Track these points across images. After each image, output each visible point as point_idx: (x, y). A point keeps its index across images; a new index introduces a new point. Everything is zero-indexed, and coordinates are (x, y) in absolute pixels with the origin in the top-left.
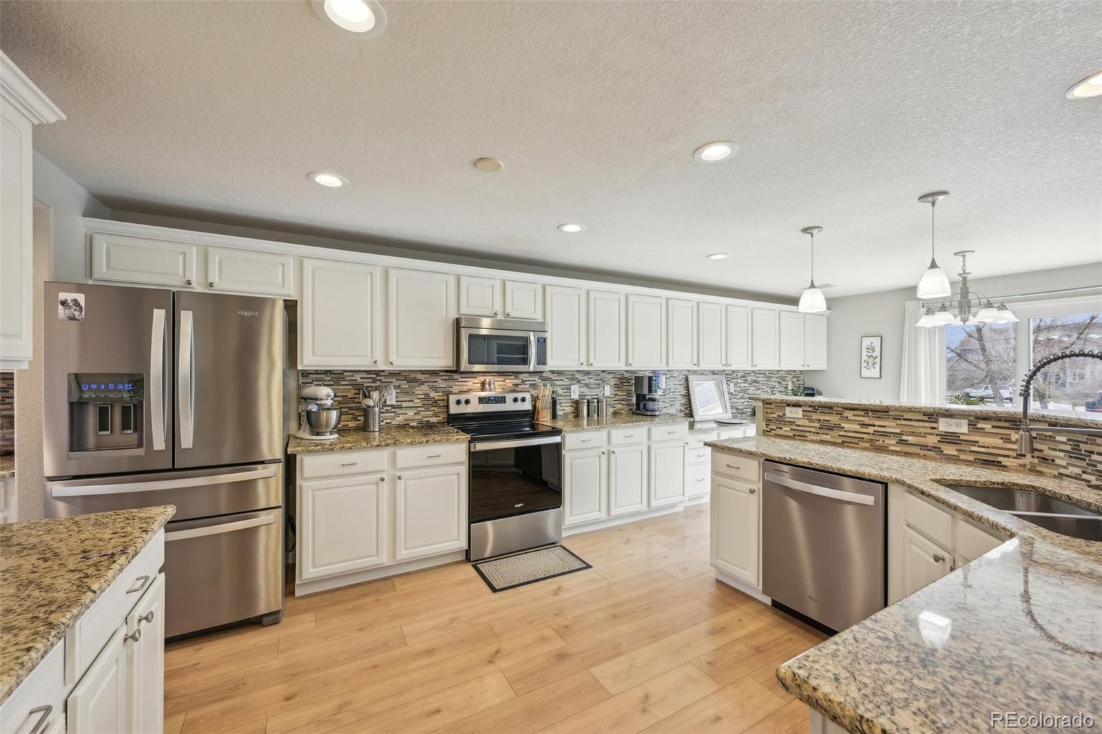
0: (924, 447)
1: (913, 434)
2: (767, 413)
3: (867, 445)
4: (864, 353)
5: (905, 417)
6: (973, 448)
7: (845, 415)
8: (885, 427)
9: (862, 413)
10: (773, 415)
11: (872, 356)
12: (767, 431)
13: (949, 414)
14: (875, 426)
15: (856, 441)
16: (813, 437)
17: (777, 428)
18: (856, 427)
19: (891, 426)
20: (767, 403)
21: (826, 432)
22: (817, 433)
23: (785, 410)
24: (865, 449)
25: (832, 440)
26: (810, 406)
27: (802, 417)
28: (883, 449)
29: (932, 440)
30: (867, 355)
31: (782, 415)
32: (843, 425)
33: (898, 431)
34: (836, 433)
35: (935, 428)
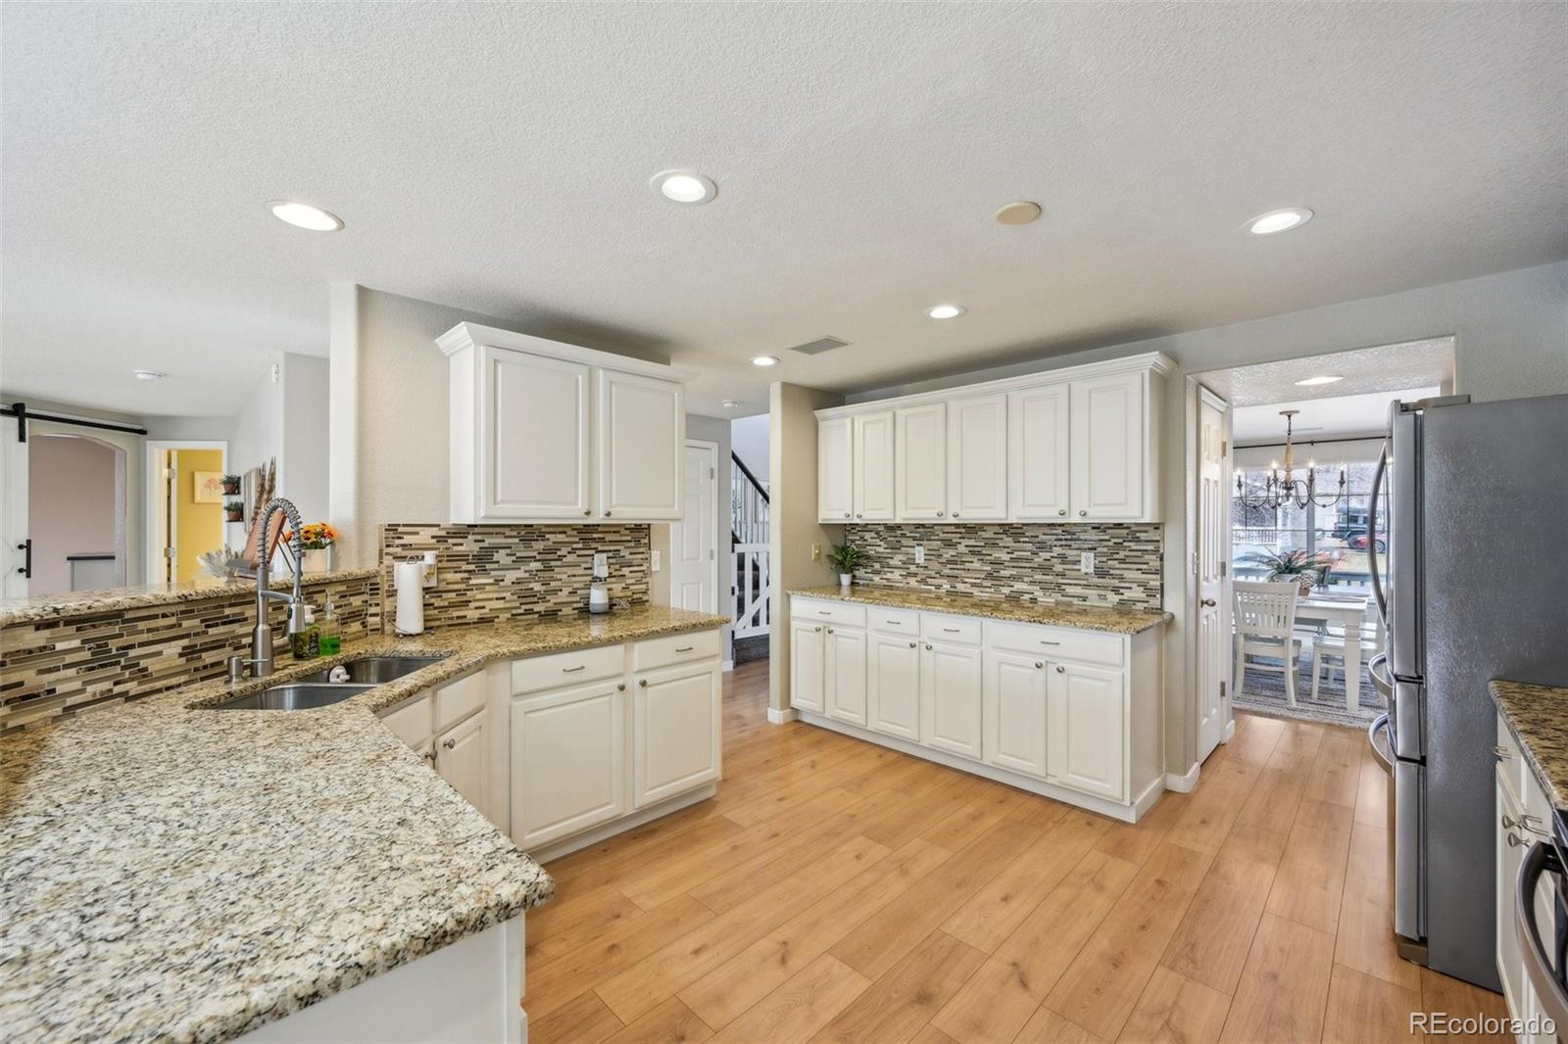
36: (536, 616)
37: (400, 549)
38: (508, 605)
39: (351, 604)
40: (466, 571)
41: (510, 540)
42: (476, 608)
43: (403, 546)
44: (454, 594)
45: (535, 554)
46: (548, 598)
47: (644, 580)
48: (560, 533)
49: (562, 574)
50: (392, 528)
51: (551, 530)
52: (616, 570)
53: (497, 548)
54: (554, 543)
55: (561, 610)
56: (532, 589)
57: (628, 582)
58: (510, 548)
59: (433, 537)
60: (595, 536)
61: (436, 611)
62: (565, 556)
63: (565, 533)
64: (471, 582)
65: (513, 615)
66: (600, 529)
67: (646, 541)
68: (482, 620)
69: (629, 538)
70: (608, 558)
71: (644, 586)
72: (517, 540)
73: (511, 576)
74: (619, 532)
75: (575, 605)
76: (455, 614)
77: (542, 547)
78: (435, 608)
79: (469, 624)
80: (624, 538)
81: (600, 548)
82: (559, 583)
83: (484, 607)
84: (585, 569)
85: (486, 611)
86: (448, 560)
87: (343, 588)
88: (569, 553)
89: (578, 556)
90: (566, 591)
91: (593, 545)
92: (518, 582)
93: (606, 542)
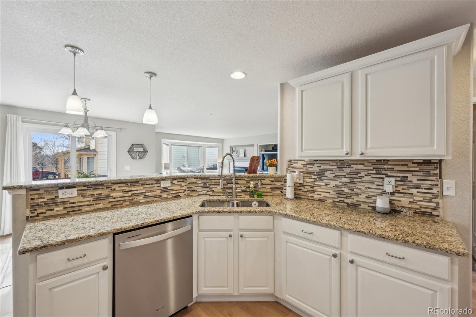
0: (155, 197)
1: (151, 191)
2: (32, 199)
3: (128, 203)
5: (147, 183)
6: (172, 192)
7: (113, 188)
8: (137, 190)
9: (124, 185)
10: (41, 200)
12: (31, 217)
13: (164, 179)
14: (132, 191)
15: (121, 202)
16: (88, 209)
17: (47, 210)
18: (121, 194)
19: (140, 189)
20: (32, 190)
21: (101, 202)
22: (91, 205)
23: (58, 192)
24: (127, 206)
25: (104, 206)
26: (84, 186)
27: (76, 195)
28: (138, 204)
29: (158, 192)
31: (53, 197)
32: (112, 195)
33: (144, 191)
34: (106, 201)
35: (158, 186)
36: (346, 205)
37: (292, 168)
38: (331, 196)
39: (276, 185)
40: (313, 179)
41: (332, 167)
42: (318, 194)
43: (293, 167)
44: (309, 187)
45: (345, 174)
46: (352, 197)
47: (433, 200)
48: (360, 164)
49: (360, 186)
50: (290, 161)
51: (354, 162)
52: (403, 189)
53: (327, 170)
54: (356, 169)
55: (360, 205)
56: (344, 191)
57: (416, 198)
58: (333, 170)
59: (302, 165)
60: (385, 167)
61: (303, 192)
62: (364, 177)
63: (364, 164)
64: (316, 183)
65: (333, 201)
66: (389, 163)
67: (437, 171)
68: (320, 200)
69: (417, 169)
70: (396, 181)
71: (435, 205)
72: (336, 167)
73: (333, 183)
74: (407, 165)
75: (370, 205)
76: (310, 195)
77: (349, 171)
78: (303, 191)
79: (315, 200)
80: (411, 169)
81: (389, 174)
82: (359, 191)
83: (320, 195)
84: (377, 185)
85: (322, 196)
86: (305, 174)
87: (273, 179)
88: (366, 175)
89: (372, 177)
90: (364, 196)
91: (384, 172)
92: (336, 186)
93: (395, 171)
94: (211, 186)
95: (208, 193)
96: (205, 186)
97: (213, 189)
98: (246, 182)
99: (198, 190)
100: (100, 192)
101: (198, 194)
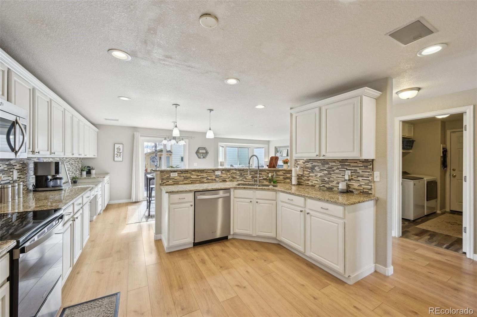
0: (212, 180)
1: (210, 176)
2: (162, 176)
3: (199, 182)
4: (116, 150)
5: (208, 172)
6: (222, 178)
7: (192, 173)
8: (203, 175)
9: (197, 172)
10: (165, 177)
11: (119, 152)
12: (162, 184)
13: (218, 170)
14: (201, 175)
15: (196, 181)
16: (181, 183)
17: (167, 182)
18: (195, 177)
19: (205, 175)
20: (162, 172)
21: (187, 180)
22: (183, 181)
23: (170, 174)
24: (198, 183)
25: (188, 182)
26: (180, 172)
27: (177, 176)
28: (203, 182)
29: (214, 177)
30: (117, 152)
31: (169, 176)
32: (191, 177)
33: (206, 176)
34: (189, 180)
35: (214, 174)
36: (326, 188)
38: (318, 183)
39: (287, 176)
40: (309, 172)
41: (319, 164)
42: (311, 182)
43: (297, 164)
44: (306, 177)
45: (326, 169)
46: (330, 183)
47: (370, 184)
48: (333, 162)
49: (334, 176)
50: (296, 160)
51: (330, 161)
52: (355, 178)
53: (316, 166)
54: (331, 165)
55: (333, 188)
56: (325, 179)
57: (361, 183)
58: (319, 166)
59: (303, 162)
60: (346, 164)
61: (303, 181)
62: (335, 170)
63: (335, 162)
64: (310, 175)
65: (319, 186)
66: (348, 161)
67: (371, 167)
68: (312, 186)
69: (362, 165)
70: (351, 172)
71: (370, 187)
72: (321, 164)
73: (319, 174)
74: (357, 162)
76: (307, 182)
77: (328, 166)
78: (303, 180)
79: (309, 186)
80: (359, 165)
81: (348, 168)
82: (333, 179)
83: (313, 182)
84: (342, 175)
85: (313, 183)
86: (304, 169)
87: (285, 172)
88: (336, 169)
89: (339, 170)
90: (335, 182)
91: (346, 167)
92: (321, 177)
93: (351, 166)
94: (245, 175)
95: (243, 180)
96: (241, 175)
97: (246, 177)
98: (266, 173)
99: (237, 178)
100: (187, 175)
101: (237, 180)
